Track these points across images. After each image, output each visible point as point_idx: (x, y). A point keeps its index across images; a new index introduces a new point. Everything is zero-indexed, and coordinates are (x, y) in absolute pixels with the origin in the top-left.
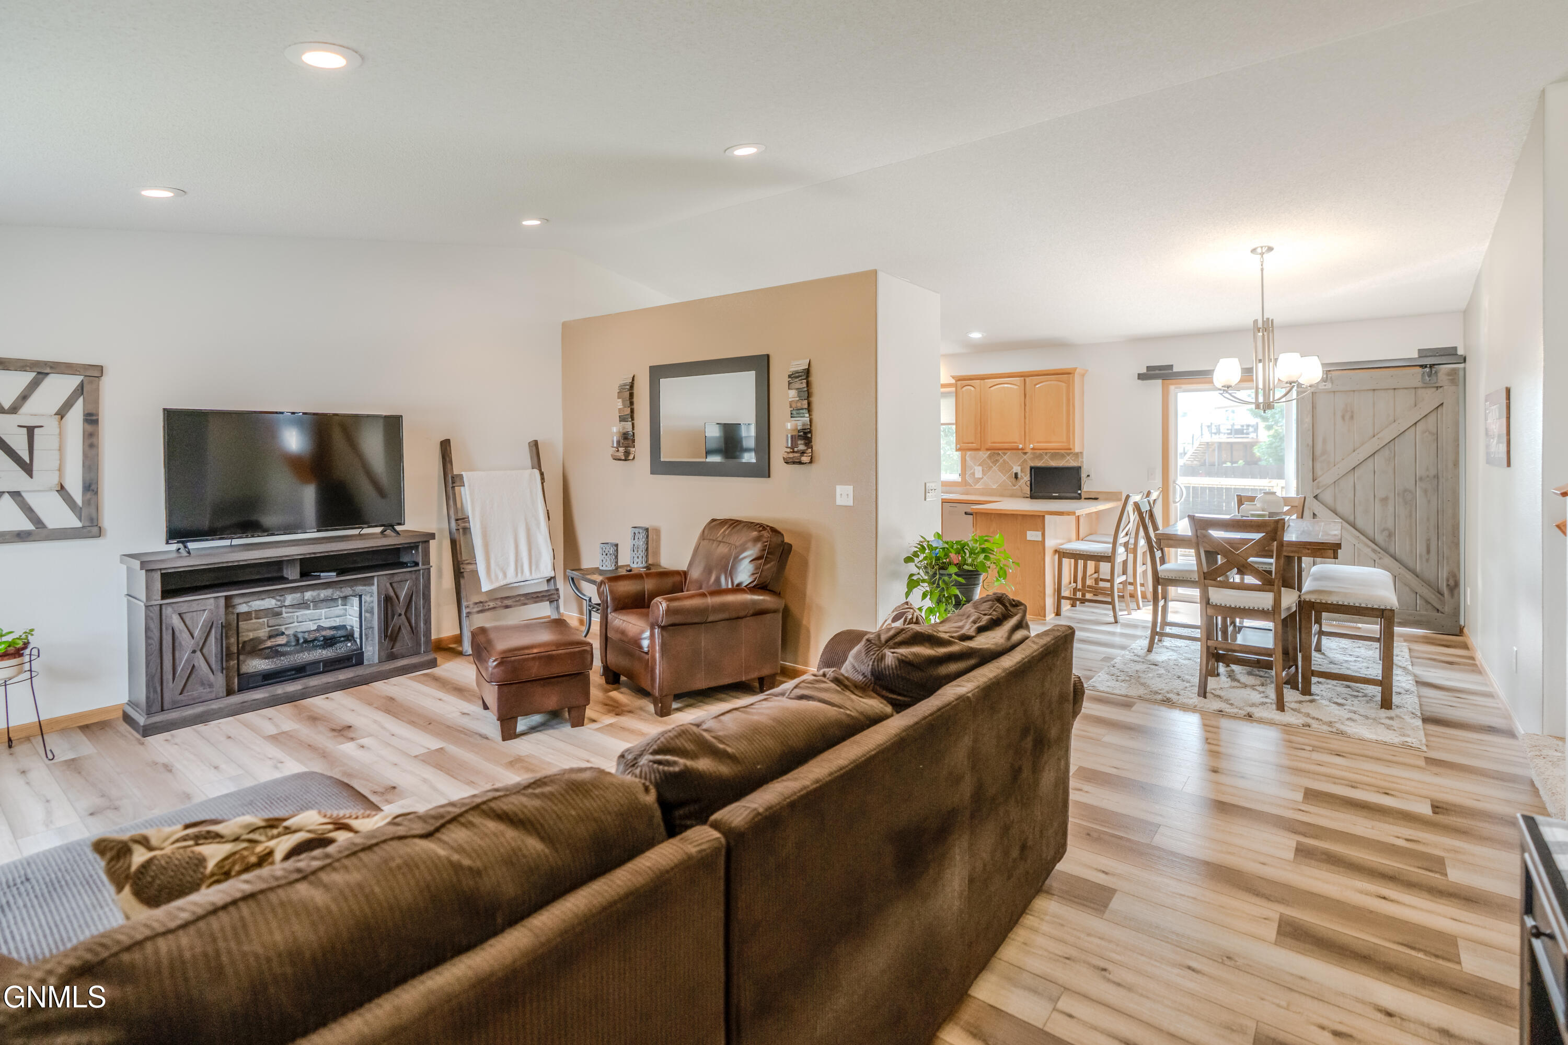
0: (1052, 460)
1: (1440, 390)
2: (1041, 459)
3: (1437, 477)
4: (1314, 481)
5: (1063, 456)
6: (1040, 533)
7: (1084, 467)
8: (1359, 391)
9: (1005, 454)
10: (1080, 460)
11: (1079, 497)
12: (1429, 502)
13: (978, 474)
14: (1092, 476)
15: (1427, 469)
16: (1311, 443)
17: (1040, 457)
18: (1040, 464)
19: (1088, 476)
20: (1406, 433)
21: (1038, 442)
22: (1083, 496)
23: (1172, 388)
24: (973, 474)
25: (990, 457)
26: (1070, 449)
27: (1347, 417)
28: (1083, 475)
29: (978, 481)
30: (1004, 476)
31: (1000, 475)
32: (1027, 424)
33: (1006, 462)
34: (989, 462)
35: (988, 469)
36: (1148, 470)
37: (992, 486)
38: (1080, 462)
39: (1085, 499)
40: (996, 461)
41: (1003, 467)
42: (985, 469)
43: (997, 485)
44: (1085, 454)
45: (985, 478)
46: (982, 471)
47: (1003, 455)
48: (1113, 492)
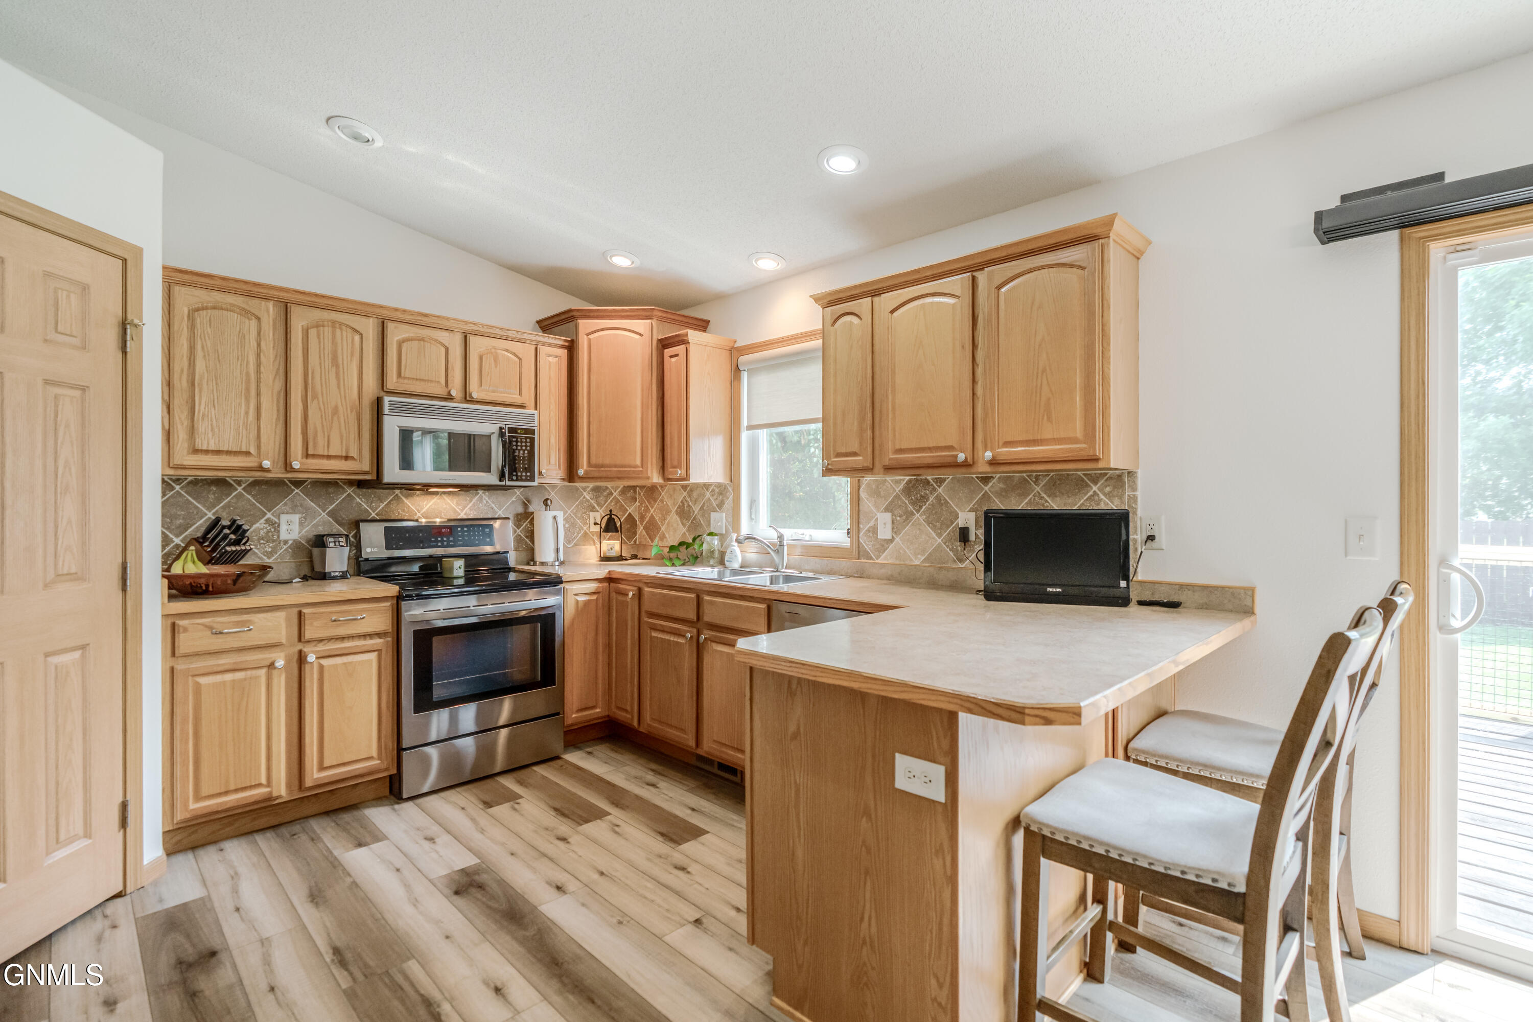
0: (1052, 495)
2: (1025, 495)
5: (1080, 485)
7: (1139, 513)
9: (940, 482)
10: (1128, 492)
11: (1123, 601)
13: (885, 533)
14: (1162, 539)
17: (1022, 487)
18: (1020, 504)
19: (1151, 538)
21: (1007, 444)
22: (1134, 595)
23: (1437, 250)
24: (874, 530)
25: (908, 490)
26: (1097, 460)
28: (1135, 537)
29: (883, 546)
30: (939, 535)
31: (933, 533)
32: (978, 398)
33: (943, 502)
34: (907, 502)
35: (904, 517)
36: (1346, 522)
37: (911, 560)
38: (1126, 497)
39: (1141, 603)
40: (921, 496)
41: (936, 513)
42: (898, 518)
43: (923, 558)
44: (1140, 474)
45: (897, 539)
46: (893, 522)
47: (936, 483)
48: (1223, 588)
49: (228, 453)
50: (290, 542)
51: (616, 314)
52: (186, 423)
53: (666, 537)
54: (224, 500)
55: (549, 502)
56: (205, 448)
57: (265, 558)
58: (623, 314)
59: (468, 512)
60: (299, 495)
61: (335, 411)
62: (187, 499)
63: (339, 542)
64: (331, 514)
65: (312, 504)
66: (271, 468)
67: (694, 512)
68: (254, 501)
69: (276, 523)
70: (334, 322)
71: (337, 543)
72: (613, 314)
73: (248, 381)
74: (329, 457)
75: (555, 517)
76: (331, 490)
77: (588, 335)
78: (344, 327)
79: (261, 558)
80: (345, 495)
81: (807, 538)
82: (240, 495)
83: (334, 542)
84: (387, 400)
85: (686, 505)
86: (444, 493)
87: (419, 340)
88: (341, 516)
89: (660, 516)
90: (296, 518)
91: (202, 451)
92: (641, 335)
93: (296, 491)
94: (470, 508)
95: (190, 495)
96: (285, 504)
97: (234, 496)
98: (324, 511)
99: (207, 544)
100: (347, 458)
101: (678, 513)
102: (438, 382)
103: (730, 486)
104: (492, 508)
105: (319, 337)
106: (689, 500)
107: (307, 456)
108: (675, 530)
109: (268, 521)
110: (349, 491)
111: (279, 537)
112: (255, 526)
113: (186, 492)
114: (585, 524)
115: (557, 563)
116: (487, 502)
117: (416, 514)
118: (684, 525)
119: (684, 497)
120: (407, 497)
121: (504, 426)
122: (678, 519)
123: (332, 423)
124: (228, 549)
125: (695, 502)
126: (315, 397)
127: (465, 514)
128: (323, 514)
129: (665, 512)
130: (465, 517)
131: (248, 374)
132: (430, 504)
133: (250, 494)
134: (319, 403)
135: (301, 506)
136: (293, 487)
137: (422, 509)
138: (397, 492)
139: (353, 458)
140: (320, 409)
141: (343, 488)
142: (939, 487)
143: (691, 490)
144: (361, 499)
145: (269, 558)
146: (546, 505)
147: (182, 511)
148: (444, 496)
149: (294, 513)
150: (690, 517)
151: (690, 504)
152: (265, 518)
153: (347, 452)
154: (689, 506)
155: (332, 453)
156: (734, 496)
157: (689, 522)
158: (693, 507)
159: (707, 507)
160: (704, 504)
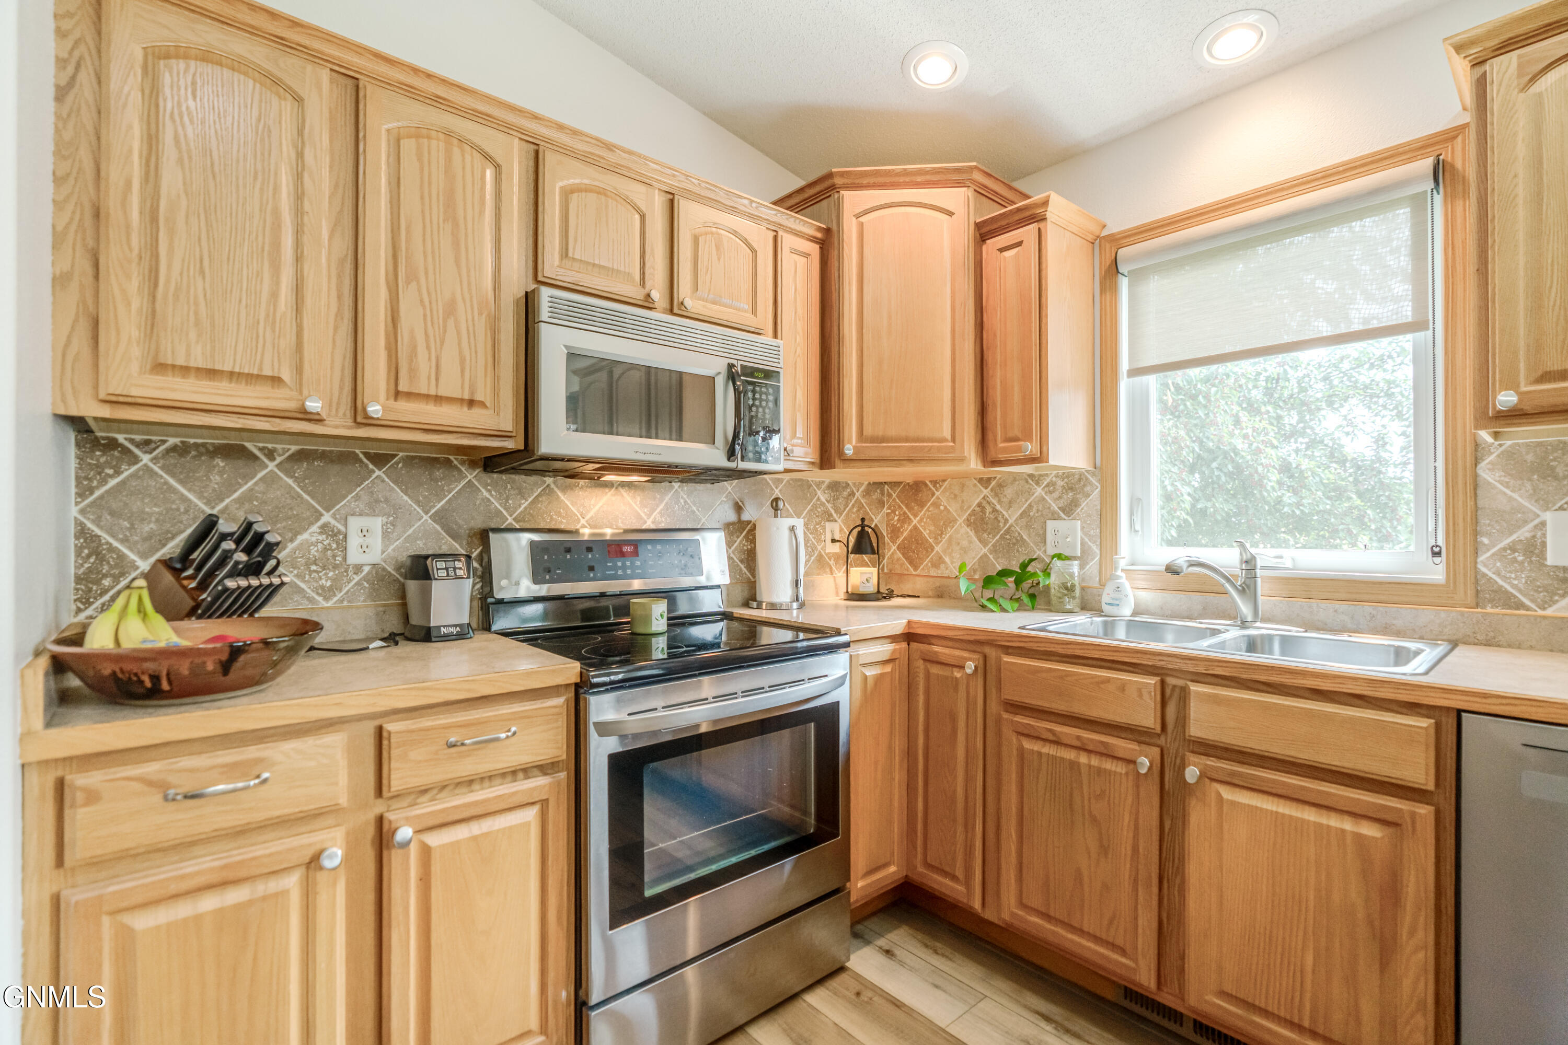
49: (232, 376)
50: (366, 569)
51: (908, 179)
52: (135, 304)
53: (944, 562)
54: (241, 486)
55: (781, 504)
56: (181, 361)
57: (320, 599)
58: (919, 179)
59: (658, 519)
60: (383, 481)
61: (450, 310)
62: (166, 483)
63: (455, 569)
64: (439, 517)
65: (405, 498)
66: (324, 416)
67: (1006, 521)
68: (299, 490)
69: (339, 532)
70: (449, 134)
71: (451, 573)
72: (902, 180)
73: (277, 226)
74: (438, 399)
75: (792, 529)
76: (438, 474)
77: (858, 216)
78: (467, 148)
79: (311, 600)
80: (463, 483)
81: (1289, 564)
82: (270, 480)
83: (447, 569)
84: (546, 293)
85: (988, 509)
86: (623, 485)
87: (599, 193)
88: (456, 523)
89: (932, 528)
90: (376, 524)
91: (174, 366)
92: (950, 214)
93: (377, 473)
94: (660, 513)
95: (173, 475)
96: (357, 498)
97: (261, 479)
98: (426, 513)
99: (190, 572)
100: (471, 403)
101: (969, 523)
102: (629, 275)
103: (1099, 475)
104: (693, 512)
105: (420, 158)
106: (995, 501)
107: (397, 394)
108: (965, 551)
109: (325, 528)
110: (470, 477)
111: (345, 559)
112: (300, 538)
113: (162, 468)
114: (819, 541)
115: (795, 605)
116: (686, 502)
117: (579, 521)
118: (984, 543)
119: (985, 497)
120: (564, 489)
121: (735, 362)
122: (972, 534)
123: (445, 331)
124: (231, 584)
126: (412, 277)
127: (653, 522)
128: (425, 517)
129: (944, 523)
130: (653, 527)
131: (276, 213)
132: (600, 504)
133: (291, 477)
134: (419, 290)
135: (387, 500)
136: (371, 466)
137: (588, 512)
138: (549, 480)
139: (482, 404)
140: (422, 301)
141: (459, 470)
143: (1000, 486)
144: (489, 491)
145: (327, 599)
146: (776, 509)
147: (156, 505)
148: (622, 491)
149: (373, 514)
150: (996, 529)
151: (998, 507)
152: (320, 523)
153: (472, 391)
154: (995, 510)
155: (442, 392)
156: (1101, 491)
157: (998, 537)
158: (1004, 513)
159: (1038, 511)
160: (1030, 506)
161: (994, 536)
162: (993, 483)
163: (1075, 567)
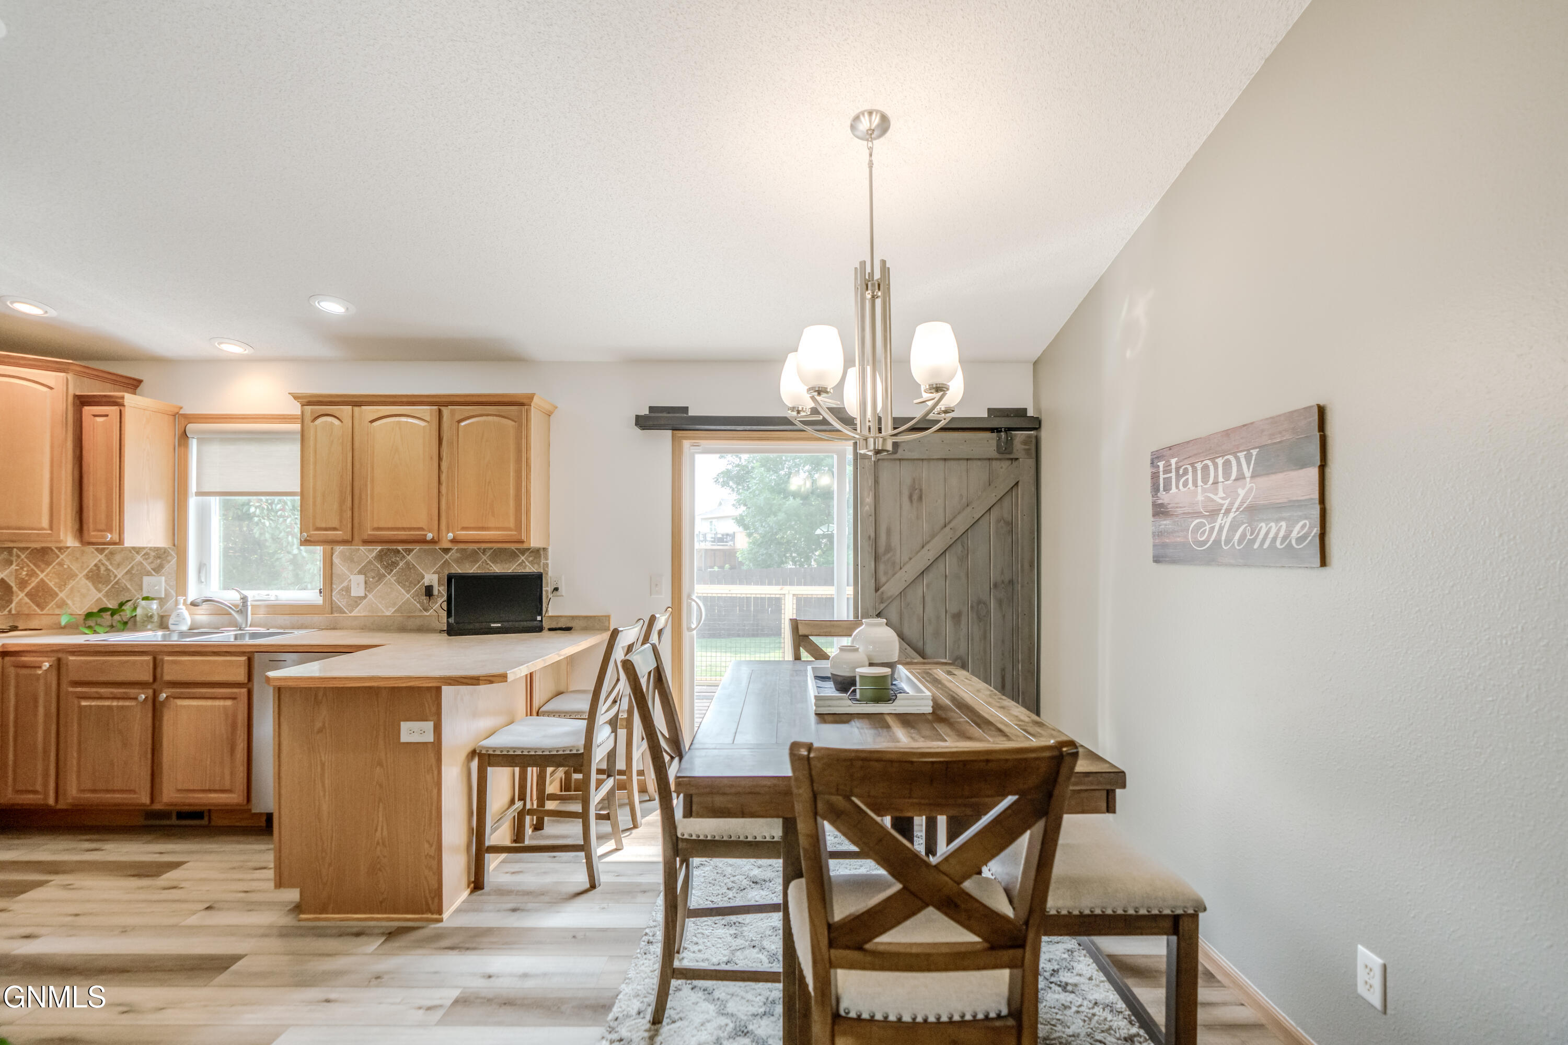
0: (494, 562)
1: (1015, 464)
2: (476, 561)
3: (1011, 582)
4: (877, 590)
5: (513, 555)
6: (430, 725)
7: (550, 574)
8: (929, 460)
9: (409, 551)
10: (543, 561)
11: (539, 629)
12: (1004, 616)
13: (358, 591)
14: (563, 590)
15: (1002, 573)
16: (873, 535)
17: (473, 556)
18: (472, 569)
19: (556, 589)
20: (980, 522)
21: (464, 529)
22: (546, 624)
23: (687, 443)
24: (348, 589)
25: (380, 557)
26: (523, 542)
27: (915, 497)
28: (547, 589)
29: (356, 602)
30: (408, 592)
31: (402, 590)
32: (443, 495)
33: (411, 566)
34: (379, 566)
35: (377, 578)
36: (651, 578)
37: (383, 612)
38: (542, 563)
39: (550, 629)
40: (392, 562)
41: (405, 575)
42: (371, 579)
43: (394, 610)
44: (550, 550)
45: (370, 596)
46: (366, 583)
47: (406, 552)
48: (595, 617)
53: (67, 606)
58: (22, 362)
67: (116, 576)
81: (273, 598)
85: (102, 569)
89: (57, 580)
92: (47, 386)
101: (87, 577)
103: (173, 550)
106: (107, 563)
108: (84, 596)
118: (100, 590)
119: (100, 561)
122: (89, 584)
125: (119, 565)
129: (67, 577)
142: (408, 555)
150: (108, 582)
151: (110, 567)
154: (107, 569)
156: (177, 560)
157: (109, 587)
158: (115, 571)
159: (137, 570)
160: (132, 567)
161: (107, 586)
162: (107, 552)
163: (155, 605)
